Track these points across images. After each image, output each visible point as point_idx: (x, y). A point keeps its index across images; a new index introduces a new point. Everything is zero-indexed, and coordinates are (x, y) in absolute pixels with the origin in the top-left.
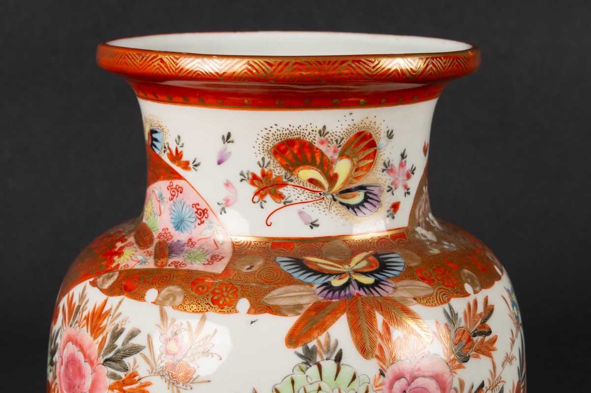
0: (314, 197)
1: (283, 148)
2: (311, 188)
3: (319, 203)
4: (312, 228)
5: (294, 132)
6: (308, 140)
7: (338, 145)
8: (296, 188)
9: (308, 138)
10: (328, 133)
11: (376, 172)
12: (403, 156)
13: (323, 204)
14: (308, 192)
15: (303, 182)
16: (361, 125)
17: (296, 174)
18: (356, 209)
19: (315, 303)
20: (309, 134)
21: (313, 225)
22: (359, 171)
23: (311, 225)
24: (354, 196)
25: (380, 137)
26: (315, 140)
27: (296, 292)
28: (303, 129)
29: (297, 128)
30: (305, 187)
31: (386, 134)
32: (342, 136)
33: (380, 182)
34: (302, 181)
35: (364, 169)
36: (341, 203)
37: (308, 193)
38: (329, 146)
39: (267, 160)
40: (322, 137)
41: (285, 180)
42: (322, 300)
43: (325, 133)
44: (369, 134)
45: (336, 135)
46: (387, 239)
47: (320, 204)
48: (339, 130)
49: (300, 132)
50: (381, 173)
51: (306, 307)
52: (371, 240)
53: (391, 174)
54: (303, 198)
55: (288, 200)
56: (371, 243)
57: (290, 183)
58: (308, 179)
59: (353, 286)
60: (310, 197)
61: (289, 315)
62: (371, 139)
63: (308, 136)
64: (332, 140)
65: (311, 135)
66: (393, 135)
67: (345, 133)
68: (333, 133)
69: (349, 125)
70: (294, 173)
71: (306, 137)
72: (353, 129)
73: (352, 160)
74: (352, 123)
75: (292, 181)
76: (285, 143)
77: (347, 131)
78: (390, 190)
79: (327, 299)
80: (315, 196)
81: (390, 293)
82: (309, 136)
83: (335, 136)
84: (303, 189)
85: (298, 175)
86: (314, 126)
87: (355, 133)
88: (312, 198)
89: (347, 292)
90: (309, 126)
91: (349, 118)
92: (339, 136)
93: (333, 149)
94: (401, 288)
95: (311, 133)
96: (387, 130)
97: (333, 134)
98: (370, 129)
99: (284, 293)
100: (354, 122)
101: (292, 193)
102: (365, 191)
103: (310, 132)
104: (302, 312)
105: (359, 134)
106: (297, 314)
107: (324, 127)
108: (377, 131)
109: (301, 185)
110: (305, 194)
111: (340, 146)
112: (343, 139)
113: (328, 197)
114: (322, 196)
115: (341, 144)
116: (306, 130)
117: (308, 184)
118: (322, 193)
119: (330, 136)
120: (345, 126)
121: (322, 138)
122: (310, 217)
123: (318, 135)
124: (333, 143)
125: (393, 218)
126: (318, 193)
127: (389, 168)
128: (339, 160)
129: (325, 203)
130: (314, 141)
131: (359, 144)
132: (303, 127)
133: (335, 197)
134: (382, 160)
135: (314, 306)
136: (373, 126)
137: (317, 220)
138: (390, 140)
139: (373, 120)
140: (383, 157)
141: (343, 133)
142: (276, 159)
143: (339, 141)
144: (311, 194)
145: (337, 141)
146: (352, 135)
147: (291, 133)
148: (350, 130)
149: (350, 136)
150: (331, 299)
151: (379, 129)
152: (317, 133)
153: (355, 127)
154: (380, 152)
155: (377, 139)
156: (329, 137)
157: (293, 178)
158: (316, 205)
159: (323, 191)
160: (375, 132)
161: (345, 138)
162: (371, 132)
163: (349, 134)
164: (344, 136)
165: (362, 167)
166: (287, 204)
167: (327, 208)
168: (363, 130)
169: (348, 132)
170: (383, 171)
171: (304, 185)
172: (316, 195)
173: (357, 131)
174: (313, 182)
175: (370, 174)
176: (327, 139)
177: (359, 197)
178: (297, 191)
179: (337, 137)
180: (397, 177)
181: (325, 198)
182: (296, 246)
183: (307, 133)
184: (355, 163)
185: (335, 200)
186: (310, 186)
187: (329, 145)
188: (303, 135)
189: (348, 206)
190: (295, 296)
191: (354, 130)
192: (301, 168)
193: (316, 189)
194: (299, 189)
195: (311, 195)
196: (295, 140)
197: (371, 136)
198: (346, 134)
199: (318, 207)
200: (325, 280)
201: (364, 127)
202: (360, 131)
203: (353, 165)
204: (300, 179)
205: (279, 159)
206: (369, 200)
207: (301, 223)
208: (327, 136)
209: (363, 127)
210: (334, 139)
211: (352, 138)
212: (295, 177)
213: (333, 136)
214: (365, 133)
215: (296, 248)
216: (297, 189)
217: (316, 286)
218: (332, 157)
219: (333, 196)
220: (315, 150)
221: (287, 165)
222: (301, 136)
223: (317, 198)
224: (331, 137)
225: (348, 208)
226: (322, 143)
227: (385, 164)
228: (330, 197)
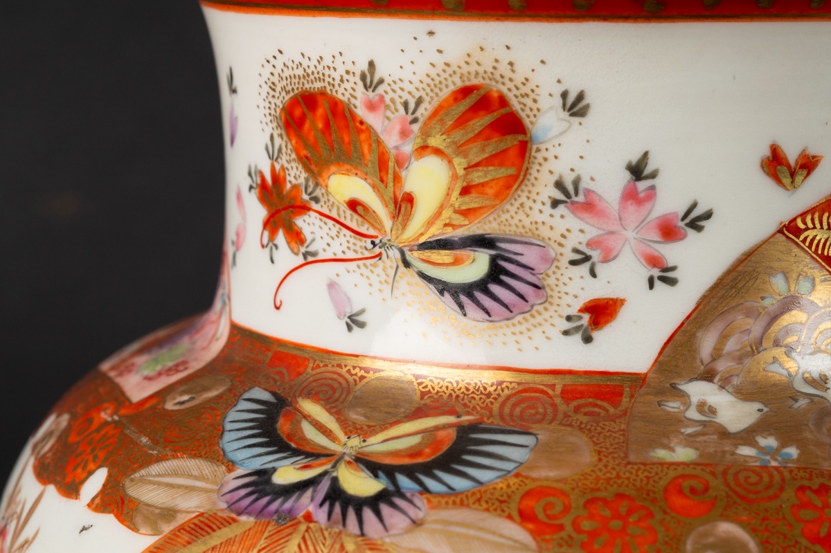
0: (360, 250)
1: (297, 112)
2: (354, 226)
3: (370, 267)
4: (350, 328)
5: (313, 73)
6: (340, 96)
7: (410, 118)
8: (325, 219)
9: (341, 90)
10: (381, 81)
11: (529, 203)
12: (637, 171)
13: (379, 270)
14: (348, 233)
15: (338, 208)
16: (465, 68)
17: (324, 184)
18: (463, 298)
19: (201, 515)
20: (342, 81)
21: (354, 322)
22: (474, 195)
23: (349, 321)
24: (457, 262)
25: (534, 106)
26: (355, 98)
27: (190, 476)
28: (329, 67)
29: (317, 64)
30: (342, 220)
31: (558, 101)
32: (417, 95)
33: (544, 232)
34: (336, 203)
35: (490, 191)
36: (423, 276)
37: (348, 238)
38: (388, 118)
39: (278, 141)
40: (371, 90)
41: (306, 197)
42: (222, 510)
43: (375, 81)
44: (495, 95)
45: (402, 89)
46: (545, 393)
47: (372, 268)
48: (407, 75)
49: (324, 75)
50: (548, 209)
51: (181, 519)
52: (492, 389)
53: (585, 215)
54: (337, 249)
55: (311, 249)
56: (489, 395)
57: (314, 205)
58: (347, 199)
59: (314, 491)
60: (352, 247)
61: (142, 531)
62: (503, 111)
63: (339, 85)
64: (392, 100)
65: (346, 85)
66: (587, 106)
67: (425, 86)
68: (394, 82)
69: (433, 65)
70: (321, 180)
71: (337, 87)
72: (444, 75)
73: (450, 162)
74: (439, 60)
75: (316, 200)
76: (300, 100)
77: (429, 81)
78: (581, 259)
79: (232, 511)
80: (361, 247)
81: (392, 532)
82: (343, 86)
83: (399, 92)
84: (338, 226)
85: (327, 186)
86: (348, 58)
87: (452, 88)
88: (355, 251)
89: (288, 505)
90: (339, 59)
91: (430, 44)
92: (410, 93)
93: (398, 128)
94: (438, 527)
95: (345, 79)
96: (561, 89)
97: (394, 86)
98: (497, 82)
99: (169, 475)
100: (447, 57)
101: (319, 233)
102: (493, 252)
103: (342, 77)
104: (167, 528)
105: (466, 91)
106: (156, 531)
107: (371, 65)
108: (524, 90)
109: (334, 214)
110: (343, 240)
111: (415, 121)
112: (419, 102)
113: (391, 253)
114: (377, 250)
115: (418, 114)
116: (335, 69)
117: (349, 212)
118: (377, 241)
119: (388, 89)
120: (422, 68)
121: (371, 94)
122: (349, 299)
123: (360, 84)
124: (397, 110)
125: (588, 339)
126: (369, 241)
127: (581, 198)
128: (417, 159)
129: (384, 269)
130: (353, 101)
131: (469, 120)
132: (327, 61)
133: (409, 257)
134: (551, 172)
135: (196, 521)
136: (508, 74)
137: (362, 312)
138: (576, 120)
139: (505, 57)
140: (552, 165)
141: (420, 86)
142: (290, 140)
143: (412, 106)
144: (352, 240)
145: (406, 105)
146: (446, 93)
147: (308, 75)
148: (437, 79)
149: (440, 94)
150: (239, 514)
151: (531, 85)
152: (358, 79)
153: (450, 71)
154: (538, 150)
155: (528, 112)
156: (386, 92)
157: (318, 193)
158: (363, 270)
159: (380, 237)
160: (515, 92)
161: (427, 99)
162: (504, 90)
163: (437, 90)
164: (423, 94)
165: (483, 185)
166: (310, 259)
167: (386, 282)
168: (474, 82)
169: (432, 83)
170: (555, 203)
171: (339, 214)
172: (363, 244)
173: (459, 84)
174: (359, 209)
175: (508, 206)
176: (382, 98)
177: (476, 266)
178: (325, 228)
179: (406, 96)
180: (615, 227)
181: (384, 256)
182: (309, 370)
183: (337, 76)
184: (461, 172)
185: (407, 264)
186: (351, 220)
187: (389, 113)
188: (329, 83)
189: (443, 287)
190: (179, 486)
191: (450, 79)
192: (333, 168)
193: (363, 230)
194: (330, 223)
195: (354, 244)
196: (316, 93)
197: (503, 101)
198: (428, 90)
199: (368, 278)
200: (271, 462)
201: (477, 73)
202: (468, 83)
203: (455, 177)
204: (332, 199)
205: (294, 142)
206: (504, 278)
207: (331, 312)
208: (380, 90)
209: (473, 74)
210: (398, 101)
211: (445, 100)
212: (323, 191)
213: (394, 91)
214: (482, 92)
215: (308, 373)
216: (325, 223)
217: (240, 471)
218: (397, 148)
219: (403, 254)
220: (358, 124)
221: (307, 158)
222: (326, 84)
223: (367, 254)
224: (391, 94)
225: (441, 292)
226: (371, 107)
227: (559, 185)
228: (394, 254)
